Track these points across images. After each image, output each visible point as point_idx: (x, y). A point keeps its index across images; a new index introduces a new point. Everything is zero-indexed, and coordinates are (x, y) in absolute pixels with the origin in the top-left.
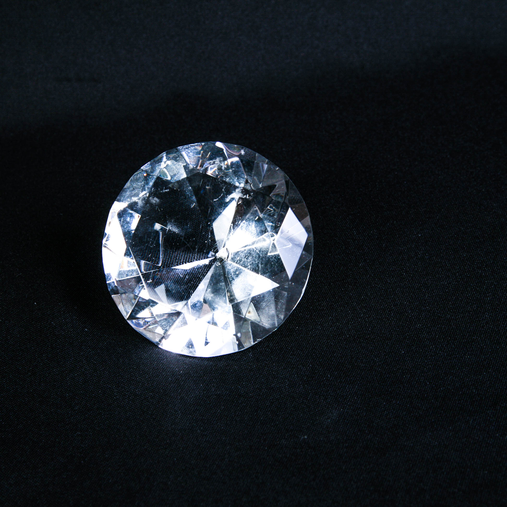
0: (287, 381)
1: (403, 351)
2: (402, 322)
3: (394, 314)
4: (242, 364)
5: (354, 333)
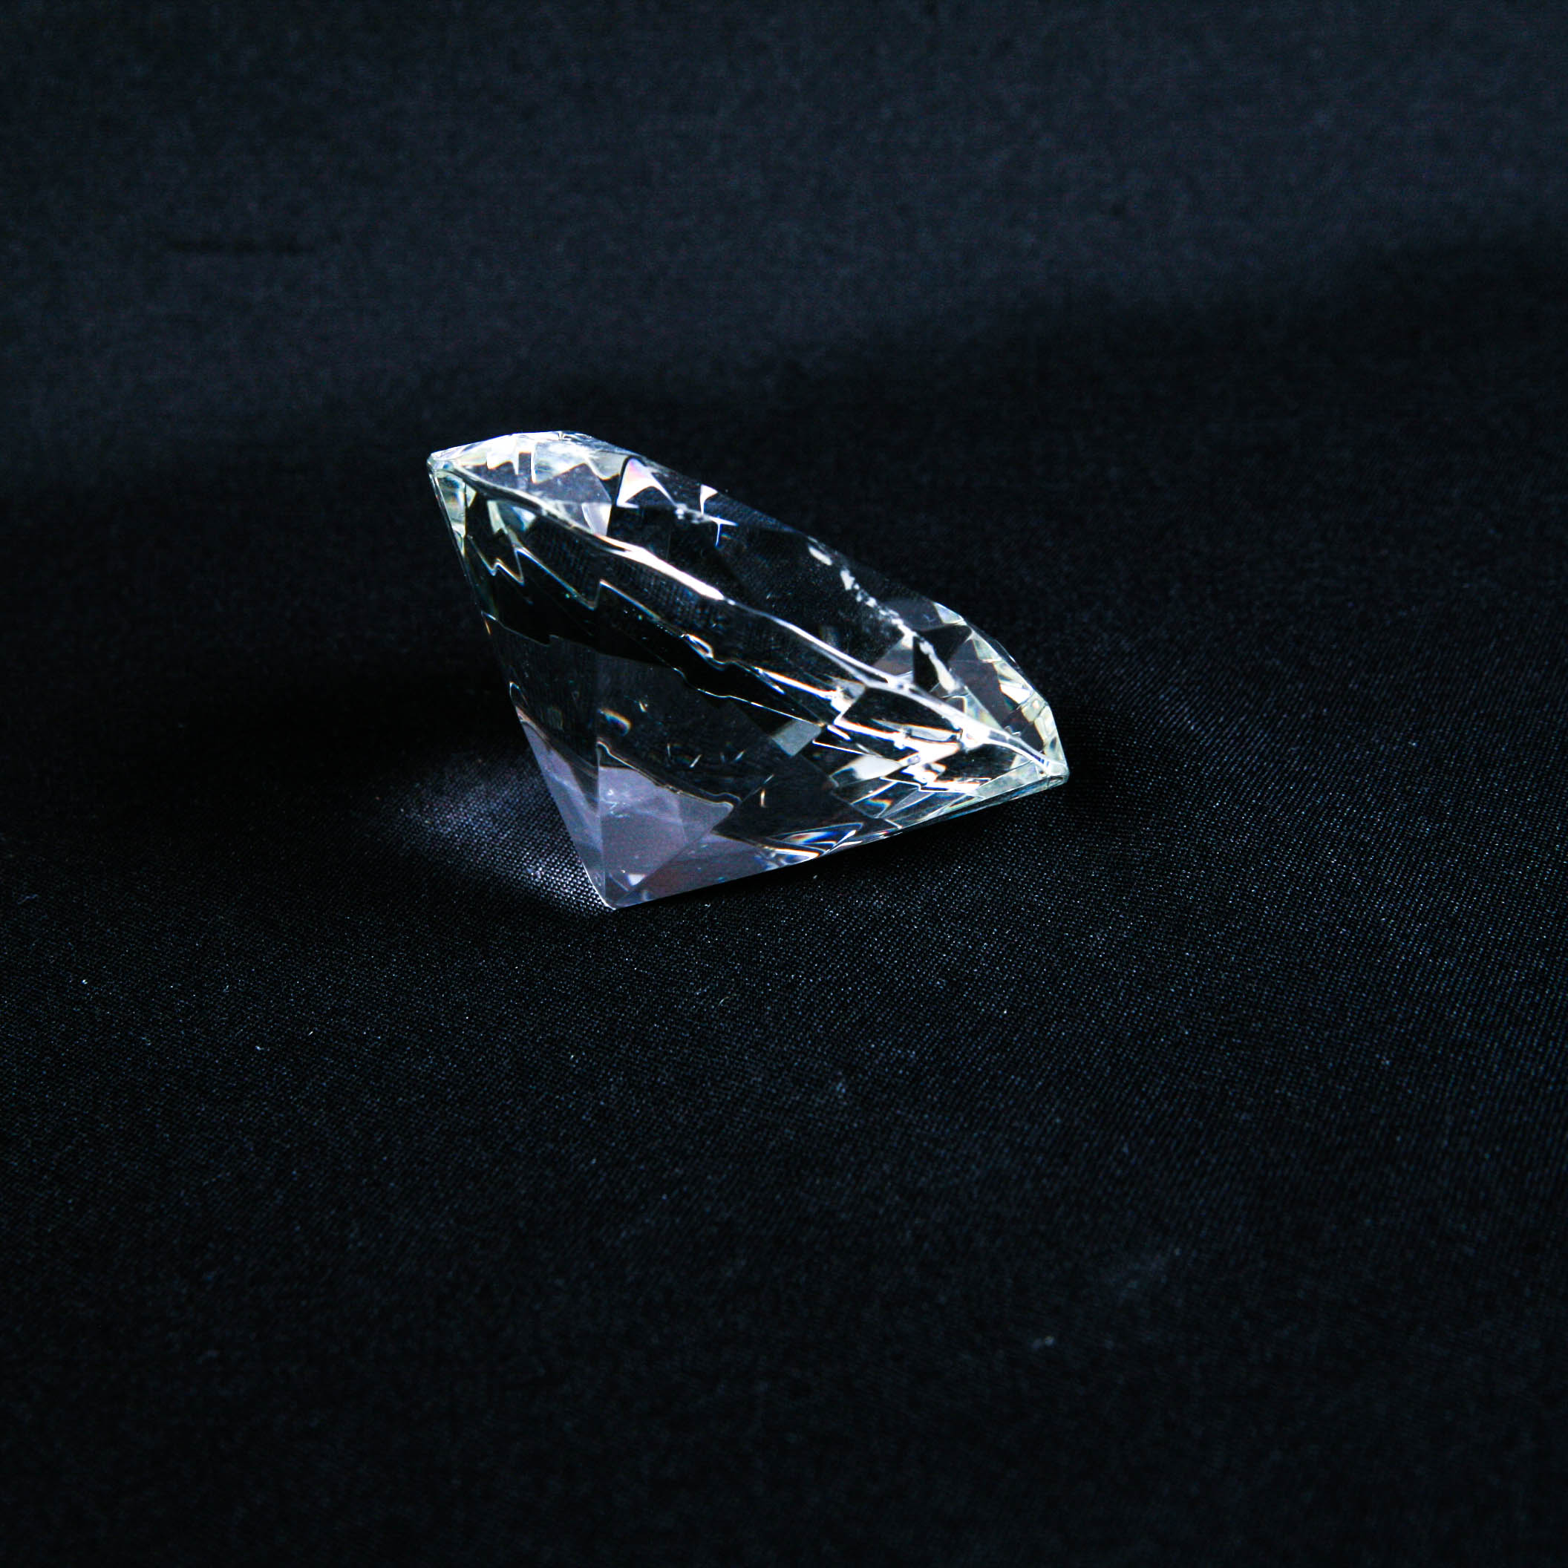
0: (973, 1167)
1: (1388, 1058)
3: (1344, 949)
4: (811, 1118)
5: (1209, 1022)
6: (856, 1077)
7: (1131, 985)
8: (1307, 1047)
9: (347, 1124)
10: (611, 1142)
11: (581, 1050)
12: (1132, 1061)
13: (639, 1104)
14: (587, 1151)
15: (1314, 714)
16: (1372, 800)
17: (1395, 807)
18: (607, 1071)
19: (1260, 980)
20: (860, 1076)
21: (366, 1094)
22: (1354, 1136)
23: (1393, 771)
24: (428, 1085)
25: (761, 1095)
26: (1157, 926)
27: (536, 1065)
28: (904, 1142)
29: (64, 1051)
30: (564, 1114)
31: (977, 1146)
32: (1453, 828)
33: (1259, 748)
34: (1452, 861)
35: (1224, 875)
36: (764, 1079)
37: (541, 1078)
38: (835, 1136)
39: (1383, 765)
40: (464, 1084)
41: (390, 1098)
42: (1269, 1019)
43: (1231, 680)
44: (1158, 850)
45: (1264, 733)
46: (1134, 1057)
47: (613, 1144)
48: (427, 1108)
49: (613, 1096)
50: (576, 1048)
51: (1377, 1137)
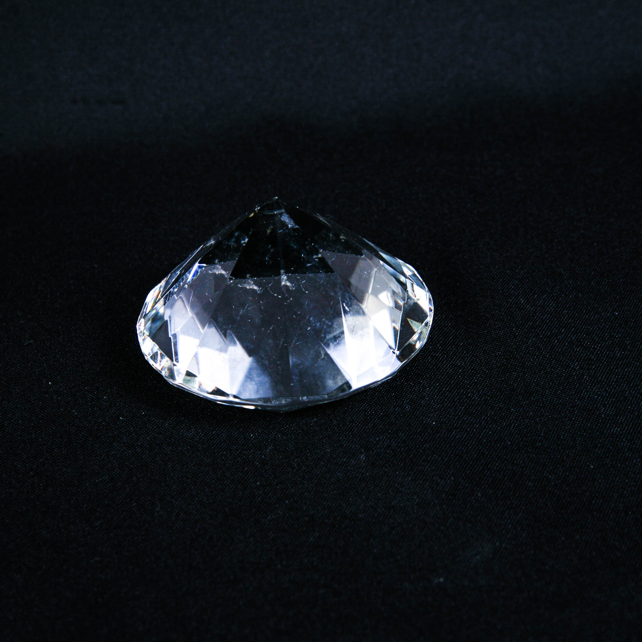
0: (416, 497)
1: (592, 465)
2: (592, 423)
3: (578, 411)
4: (349, 469)
5: (519, 440)
6: (369, 453)
7: (487, 419)
8: (559, 457)
9: (157, 458)
10: (266, 475)
11: (256, 433)
12: (485, 453)
13: (278, 458)
14: (256, 478)
15: (575, 295)
16: (596, 339)
17: (606, 343)
18: (266, 443)
19: (542, 424)
20: (371, 452)
21: (165, 445)
22: (575, 499)
23: (607, 325)
24: (191, 442)
25: (329, 457)
26: (500, 396)
27: (236, 437)
28: (387, 484)
29: (41, 415)
30: (247, 460)
31: (418, 488)
32: (630, 354)
33: (550, 311)
34: (628, 370)
35: (530, 376)
36: (331, 450)
37: (238, 443)
38: (359, 478)
39: (603, 322)
40: (206, 443)
41: (175, 447)
42: (544, 442)
43: (541, 277)
44: (503, 363)
45: (554, 303)
46: (486, 451)
47: (267, 476)
48: (190, 453)
49: (267, 454)
50: (254, 432)
51: (585, 500)
